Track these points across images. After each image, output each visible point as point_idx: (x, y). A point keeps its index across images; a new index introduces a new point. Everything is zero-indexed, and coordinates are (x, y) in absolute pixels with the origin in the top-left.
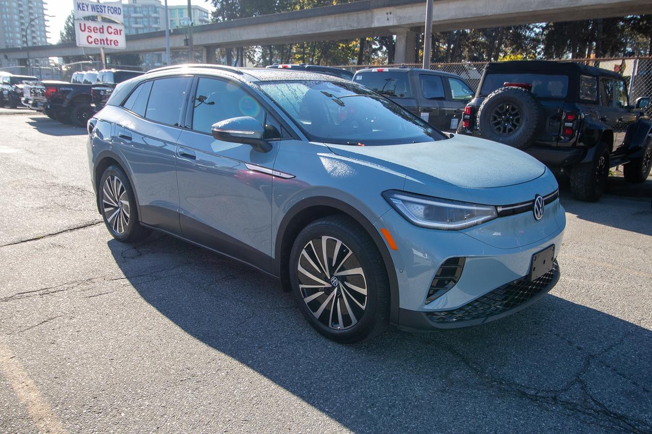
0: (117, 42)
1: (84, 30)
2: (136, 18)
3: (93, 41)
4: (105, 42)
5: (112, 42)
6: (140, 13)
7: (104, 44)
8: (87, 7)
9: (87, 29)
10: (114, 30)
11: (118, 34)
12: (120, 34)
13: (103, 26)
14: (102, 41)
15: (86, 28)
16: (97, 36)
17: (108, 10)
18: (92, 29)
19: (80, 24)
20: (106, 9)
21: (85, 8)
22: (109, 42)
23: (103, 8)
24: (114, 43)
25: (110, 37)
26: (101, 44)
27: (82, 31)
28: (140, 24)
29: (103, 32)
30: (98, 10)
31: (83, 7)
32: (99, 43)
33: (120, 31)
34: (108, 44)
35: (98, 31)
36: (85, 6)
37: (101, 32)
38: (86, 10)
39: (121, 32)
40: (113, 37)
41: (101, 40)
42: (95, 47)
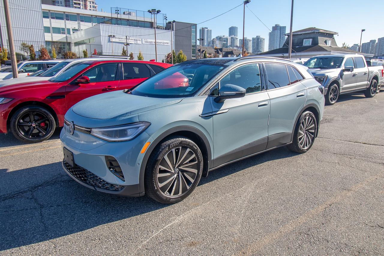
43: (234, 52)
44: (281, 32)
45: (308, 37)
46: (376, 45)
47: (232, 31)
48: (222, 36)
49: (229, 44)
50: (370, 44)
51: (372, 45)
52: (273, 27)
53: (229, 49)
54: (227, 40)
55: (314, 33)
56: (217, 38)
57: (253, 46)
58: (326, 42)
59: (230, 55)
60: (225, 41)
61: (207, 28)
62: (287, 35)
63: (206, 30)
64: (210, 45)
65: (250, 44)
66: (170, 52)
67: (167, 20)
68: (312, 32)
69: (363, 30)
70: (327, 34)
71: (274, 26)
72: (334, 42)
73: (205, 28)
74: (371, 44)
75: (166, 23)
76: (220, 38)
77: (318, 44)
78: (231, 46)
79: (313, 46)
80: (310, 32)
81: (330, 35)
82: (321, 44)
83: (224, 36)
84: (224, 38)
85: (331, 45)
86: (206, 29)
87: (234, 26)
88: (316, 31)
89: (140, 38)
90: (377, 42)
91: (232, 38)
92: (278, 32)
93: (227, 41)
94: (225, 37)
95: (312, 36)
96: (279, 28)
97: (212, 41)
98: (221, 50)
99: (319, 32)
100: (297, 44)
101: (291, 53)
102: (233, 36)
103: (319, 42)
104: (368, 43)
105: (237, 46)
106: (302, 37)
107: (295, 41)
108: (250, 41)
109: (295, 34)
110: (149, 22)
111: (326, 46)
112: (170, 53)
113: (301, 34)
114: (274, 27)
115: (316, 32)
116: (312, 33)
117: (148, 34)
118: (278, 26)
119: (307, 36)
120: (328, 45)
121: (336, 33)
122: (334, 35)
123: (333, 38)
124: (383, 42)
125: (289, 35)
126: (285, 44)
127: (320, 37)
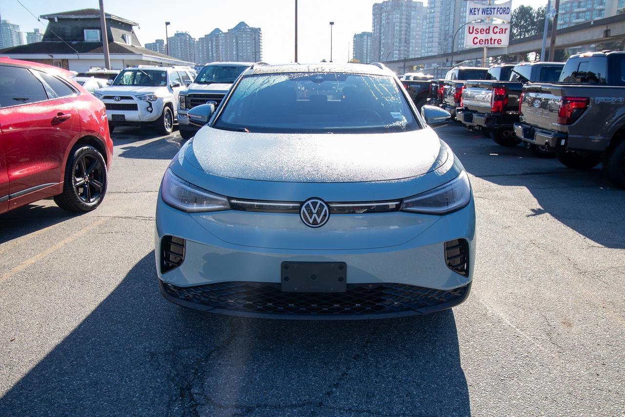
0: (501, 41)
1: (472, 33)
2: (578, 13)
3: (478, 42)
4: (489, 41)
5: (496, 41)
6: (584, 7)
7: (488, 43)
8: (478, 11)
9: (475, 32)
10: (500, 29)
11: (502, 33)
12: (505, 33)
13: (489, 27)
14: (487, 41)
15: (475, 29)
16: (483, 36)
17: (498, 11)
18: (479, 31)
19: (469, 27)
20: (496, 10)
21: (476, 13)
22: (493, 42)
23: (493, 10)
24: (498, 42)
25: (495, 37)
26: (485, 43)
27: (470, 33)
28: (582, 18)
29: (489, 33)
30: (488, 12)
31: (474, 11)
32: (484, 43)
33: (506, 29)
34: (491, 43)
35: (485, 32)
36: (476, 10)
37: (486, 33)
38: (477, 14)
39: (507, 31)
40: (497, 37)
41: (485, 40)
42: (480, 47)
45: (92, 26)
46: (166, 48)
50: (156, 45)
58: (123, 37)
62: (47, 18)
69: (168, 24)
70: (122, 23)
72: (135, 38)
74: (158, 46)
77: (113, 41)
80: (93, 17)
81: (128, 27)
82: (118, 41)
85: (132, 43)
90: (165, 43)
99: (110, 19)
100: (72, 36)
101: (110, 52)
103: (114, 38)
104: (154, 43)
106: (79, 25)
109: (63, 17)
111: (125, 44)
113: (77, 19)
116: (97, 18)
119: (90, 25)
120: (127, 44)
121: (136, 24)
122: (133, 27)
123: (133, 32)
124: (174, 43)
125: (52, 17)
126: (45, 36)
127: (114, 28)
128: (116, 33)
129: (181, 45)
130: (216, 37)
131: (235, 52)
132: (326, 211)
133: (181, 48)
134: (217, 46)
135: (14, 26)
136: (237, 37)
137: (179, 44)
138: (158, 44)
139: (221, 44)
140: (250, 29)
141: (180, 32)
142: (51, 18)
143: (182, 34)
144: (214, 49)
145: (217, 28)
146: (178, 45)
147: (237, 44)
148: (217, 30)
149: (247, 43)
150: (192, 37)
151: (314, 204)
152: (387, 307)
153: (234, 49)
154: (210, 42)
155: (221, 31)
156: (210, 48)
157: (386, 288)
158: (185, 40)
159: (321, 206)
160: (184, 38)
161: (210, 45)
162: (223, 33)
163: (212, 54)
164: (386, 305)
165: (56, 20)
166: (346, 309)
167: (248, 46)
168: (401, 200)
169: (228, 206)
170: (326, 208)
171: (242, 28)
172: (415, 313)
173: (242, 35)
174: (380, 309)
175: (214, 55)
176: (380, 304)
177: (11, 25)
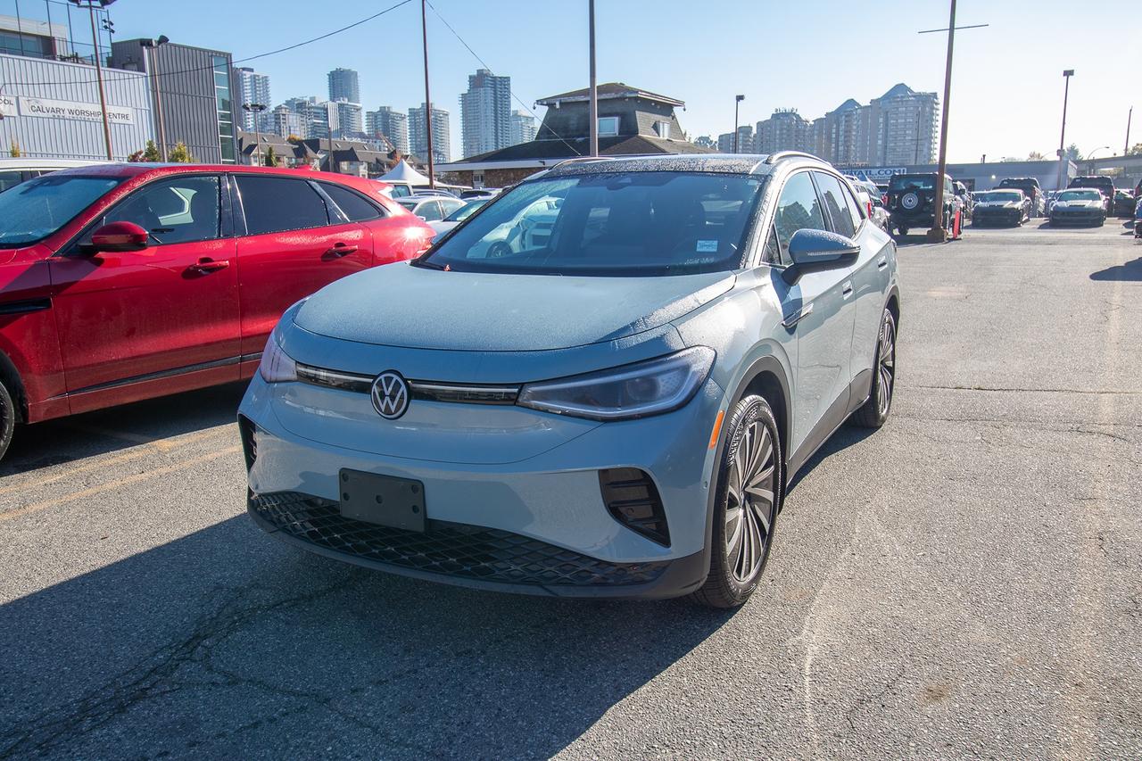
43: (358, 152)
44: (495, 94)
45: (609, 111)
46: (754, 141)
47: (341, 82)
48: (308, 99)
49: (333, 124)
51: (743, 140)
52: (470, 77)
53: (340, 143)
54: (327, 113)
55: (623, 99)
56: (288, 103)
57: (414, 136)
58: (656, 127)
59: (346, 163)
60: (317, 116)
61: (252, 70)
62: (545, 103)
63: (248, 76)
64: (268, 128)
65: (405, 129)
66: (138, 150)
67: (113, 32)
68: (618, 96)
69: (740, 98)
70: (656, 103)
71: (475, 73)
72: (675, 127)
73: (244, 69)
74: (740, 138)
75: (112, 44)
76: (300, 107)
77: (636, 132)
78: (340, 132)
79: (624, 139)
80: (611, 97)
81: (665, 108)
82: (645, 133)
83: (313, 100)
84: (313, 105)
85: (669, 135)
86: (248, 74)
87: (345, 67)
88: (628, 95)
89: (9, 93)
90: (754, 131)
91: (341, 106)
92: (487, 94)
93: (327, 116)
94: (318, 102)
95: (618, 107)
96: (488, 81)
97: (273, 116)
98: (314, 145)
99: (637, 99)
100: (577, 130)
102: (346, 101)
103: (639, 128)
105: (361, 135)
107: (572, 122)
108: (404, 118)
109: (569, 101)
110: (42, 37)
111: (657, 138)
112: (141, 153)
114: (474, 77)
115: (630, 98)
116: (617, 98)
117: (36, 82)
118: (486, 75)
119: (605, 110)
120: (661, 137)
121: (680, 103)
122: (675, 109)
123: (674, 117)
124: (769, 131)
125: (552, 101)
126: (543, 131)
127: (641, 113)
128: (644, 120)
129: (781, 134)
130: (846, 116)
131: (880, 142)
132: (403, 393)
133: (781, 139)
134: (848, 132)
135: (527, 118)
136: (887, 112)
137: (778, 132)
138: (741, 134)
139: (855, 127)
140: (914, 96)
141: (782, 110)
142: (549, 103)
143: (786, 114)
144: (842, 138)
145: (850, 98)
146: (775, 134)
147: (887, 125)
148: (851, 102)
149: (905, 124)
150: (803, 118)
151: (388, 380)
152: (497, 572)
153: (880, 136)
154: (835, 126)
155: (858, 104)
156: (834, 136)
157: (492, 537)
158: (789, 125)
159: (397, 385)
160: (787, 121)
161: (834, 131)
162: (861, 107)
163: (837, 146)
164: (498, 568)
165: (558, 106)
166: (434, 563)
167: (909, 129)
168: (521, 386)
169: (295, 377)
170: (403, 388)
171: (899, 95)
172: (542, 593)
173: (897, 108)
174: (486, 574)
175: (841, 148)
176: (487, 564)
177: (524, 117)
